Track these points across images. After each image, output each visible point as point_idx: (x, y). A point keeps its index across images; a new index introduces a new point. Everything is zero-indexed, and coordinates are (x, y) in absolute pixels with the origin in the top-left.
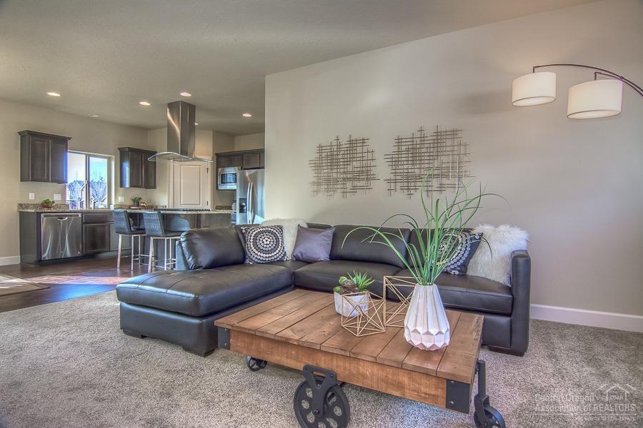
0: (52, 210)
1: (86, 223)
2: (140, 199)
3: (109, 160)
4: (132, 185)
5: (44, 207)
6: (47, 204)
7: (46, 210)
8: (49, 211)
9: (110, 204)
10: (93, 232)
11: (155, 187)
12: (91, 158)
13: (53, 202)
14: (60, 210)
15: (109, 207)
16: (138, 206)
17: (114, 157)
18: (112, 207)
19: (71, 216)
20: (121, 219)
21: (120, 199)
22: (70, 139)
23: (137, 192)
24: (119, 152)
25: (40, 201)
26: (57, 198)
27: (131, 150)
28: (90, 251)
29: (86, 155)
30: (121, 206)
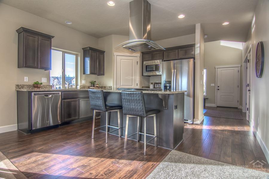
0: (41, 90)
1: (64, 99)
2: (95, 82)
3: (77, 56)
4: (92, 73)
5: (35, 87)
6: (36, 85)
7: (36, 89)
8: (38, 90)
9: (77, 85)
10: (69, 105)
11: (103, 74)
12: (66, 54)
13: (41, 84)
14: (46, 90)
15: (76, 87)
16: (94, 86)
17: (80, 54)
18: (79, 87)
19: (54, 94)
20: (98, 98)
21: (83, 82)
22: (53, 37)
23: (94, 78)
24: (82, 51)
25: (32, 83)
26: (44, 81)
27: (91, 49)
28: (67, 120)
29: (63, 52)
30: (84, 87)
